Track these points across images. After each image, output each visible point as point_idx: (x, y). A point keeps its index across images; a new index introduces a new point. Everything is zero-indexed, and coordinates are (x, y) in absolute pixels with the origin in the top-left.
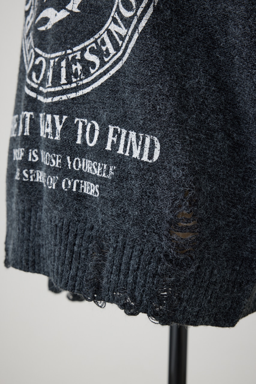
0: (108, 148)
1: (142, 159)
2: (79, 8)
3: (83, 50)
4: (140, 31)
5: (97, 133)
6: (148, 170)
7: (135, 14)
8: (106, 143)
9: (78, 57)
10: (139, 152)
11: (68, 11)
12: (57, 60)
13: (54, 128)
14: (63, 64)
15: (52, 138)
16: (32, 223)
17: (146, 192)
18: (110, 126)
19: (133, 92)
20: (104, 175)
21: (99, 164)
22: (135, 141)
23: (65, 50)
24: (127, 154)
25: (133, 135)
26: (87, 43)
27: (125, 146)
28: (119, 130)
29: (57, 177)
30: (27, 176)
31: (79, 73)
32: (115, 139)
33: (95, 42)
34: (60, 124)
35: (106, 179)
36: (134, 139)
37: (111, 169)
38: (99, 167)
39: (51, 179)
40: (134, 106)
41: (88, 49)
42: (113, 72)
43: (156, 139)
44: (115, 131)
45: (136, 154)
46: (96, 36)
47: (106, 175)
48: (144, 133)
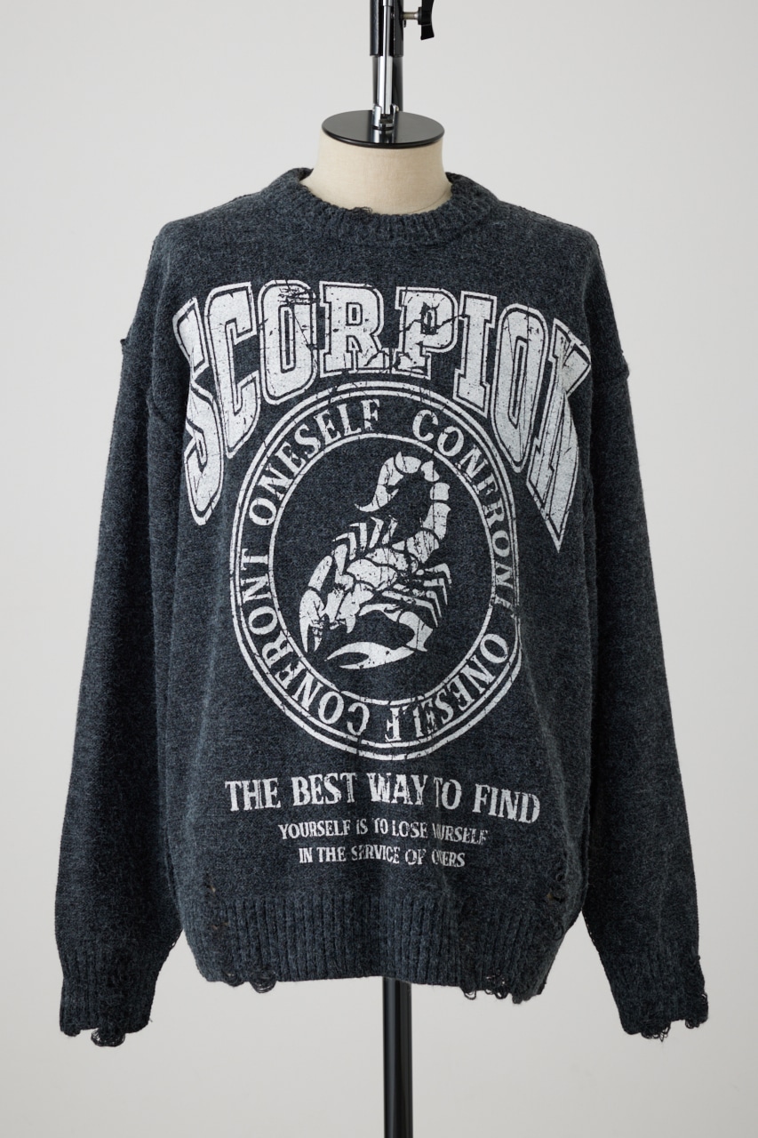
0: (477, 809)
1: (520, 820)
2: (425, 646)
3: (434, 697)
4: (513, 679)
5: (458, 794)
6: (527, 831)
7: (507, 661)
8: (473, 804)
9: (431, 705)
10: (515, 812)
11: (411, 649)
12: (404, 708)
13: (413, 791)
14: (416, 713)
15: (411, 803)
16: (366, 913)
17: (524, 856)
18: (477, 785)
19: (504, 746)
20: (473, 841)
21: (466, 829)
22: (510, 800)
23: (416, 696)
24: (501, 815)
25: (506, 794)
26: (437, 689)
27: (498, 806)
28: (489, 789)
29: (424, 850)
30: (355, 853)
31: (433, 723)
32: (484, 800)
33: (445, 687)
34: (421, 786)
35: (476, 846)
36: (509, 799)
37: (482, 834)
38: (465, 833)
39: (415, 853)
40: (508, 762)
41: (438, 695)
42: (473, 722)
43: (535, 797)
44: (484, 791)
45: (512, 815)
46: (446, 681)
47: (475, 841)
48: (521, 791)
